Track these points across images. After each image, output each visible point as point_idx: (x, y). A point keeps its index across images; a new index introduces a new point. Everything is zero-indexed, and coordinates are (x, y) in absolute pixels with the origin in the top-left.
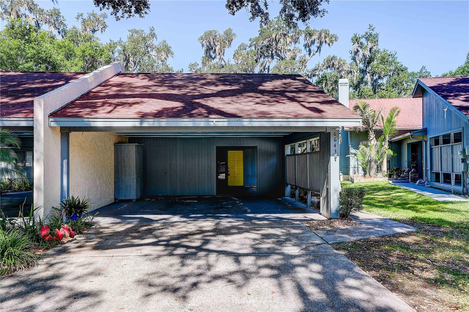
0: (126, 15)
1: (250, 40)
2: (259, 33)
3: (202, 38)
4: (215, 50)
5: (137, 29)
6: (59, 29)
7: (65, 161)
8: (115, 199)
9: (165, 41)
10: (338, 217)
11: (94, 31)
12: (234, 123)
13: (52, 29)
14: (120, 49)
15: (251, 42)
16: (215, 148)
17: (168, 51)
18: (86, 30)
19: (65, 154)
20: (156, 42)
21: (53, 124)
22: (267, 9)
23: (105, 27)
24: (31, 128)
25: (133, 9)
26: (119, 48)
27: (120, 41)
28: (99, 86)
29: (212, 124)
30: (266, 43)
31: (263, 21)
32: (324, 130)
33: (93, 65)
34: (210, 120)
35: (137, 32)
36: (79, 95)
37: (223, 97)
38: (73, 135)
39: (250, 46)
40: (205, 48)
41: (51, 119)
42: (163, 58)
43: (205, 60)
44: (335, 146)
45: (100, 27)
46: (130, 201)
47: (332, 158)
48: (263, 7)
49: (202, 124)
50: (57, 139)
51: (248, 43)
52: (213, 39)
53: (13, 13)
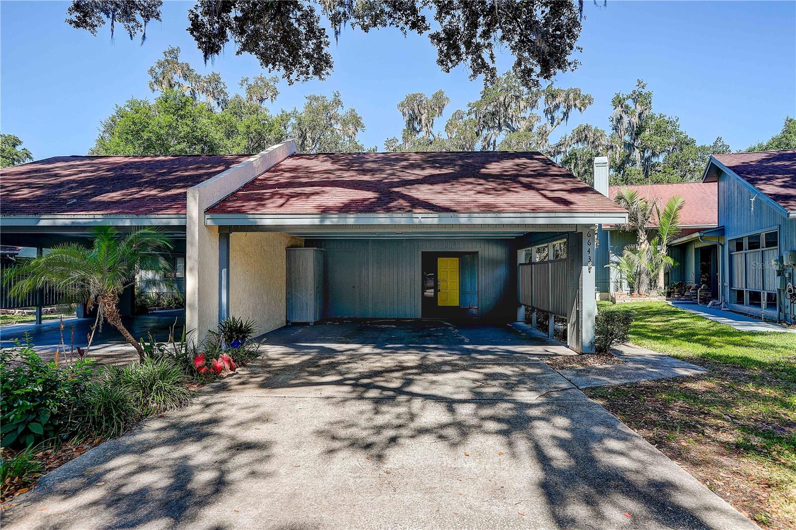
0: (302, 77)
1: (469, 105)
2: (482, 95)
3: (402, 105)
4: (421, 120)
5: (317, 95)
6: (218, 99)
7: (224, 271)
8: (287, 322)
9: (353, 110)
10: (593, 351)
11: (262, 100)
12: (447, 219)
13: (210, 99)
14: (295, 122)
15: (470, 108)
16: (420, 253)
17: (357, 122)
18: (251, 99)
19: (225, 262)
20: (341, 112)
22: (493, 62)
23: (276, 94)
24: (183, 228)
25: (311, 69)
26: (293, 120)
27: (295, 112)
28: (267, 171)
29: (416, 221)
30: (490, 108)
31: (488, 79)
32: (573, 230)
33: (259, 145)
34: (414, 215)
35: (316, 99)
36: (242, 184)
37: (432, 184)
38: (234, 236)
39: (469, 114)
40: (407, 118)
41: (208, 216)
42: (350, 132)
43: (407, 133)
44: (589, 251)
45: (270, 94)
46: (307, 324)
47: (585, 269)
48: (488, 60)
49: (403, 221)
50: (215, 241)
51: (467, 110)
52: (418, 106)
53: (165, 82)
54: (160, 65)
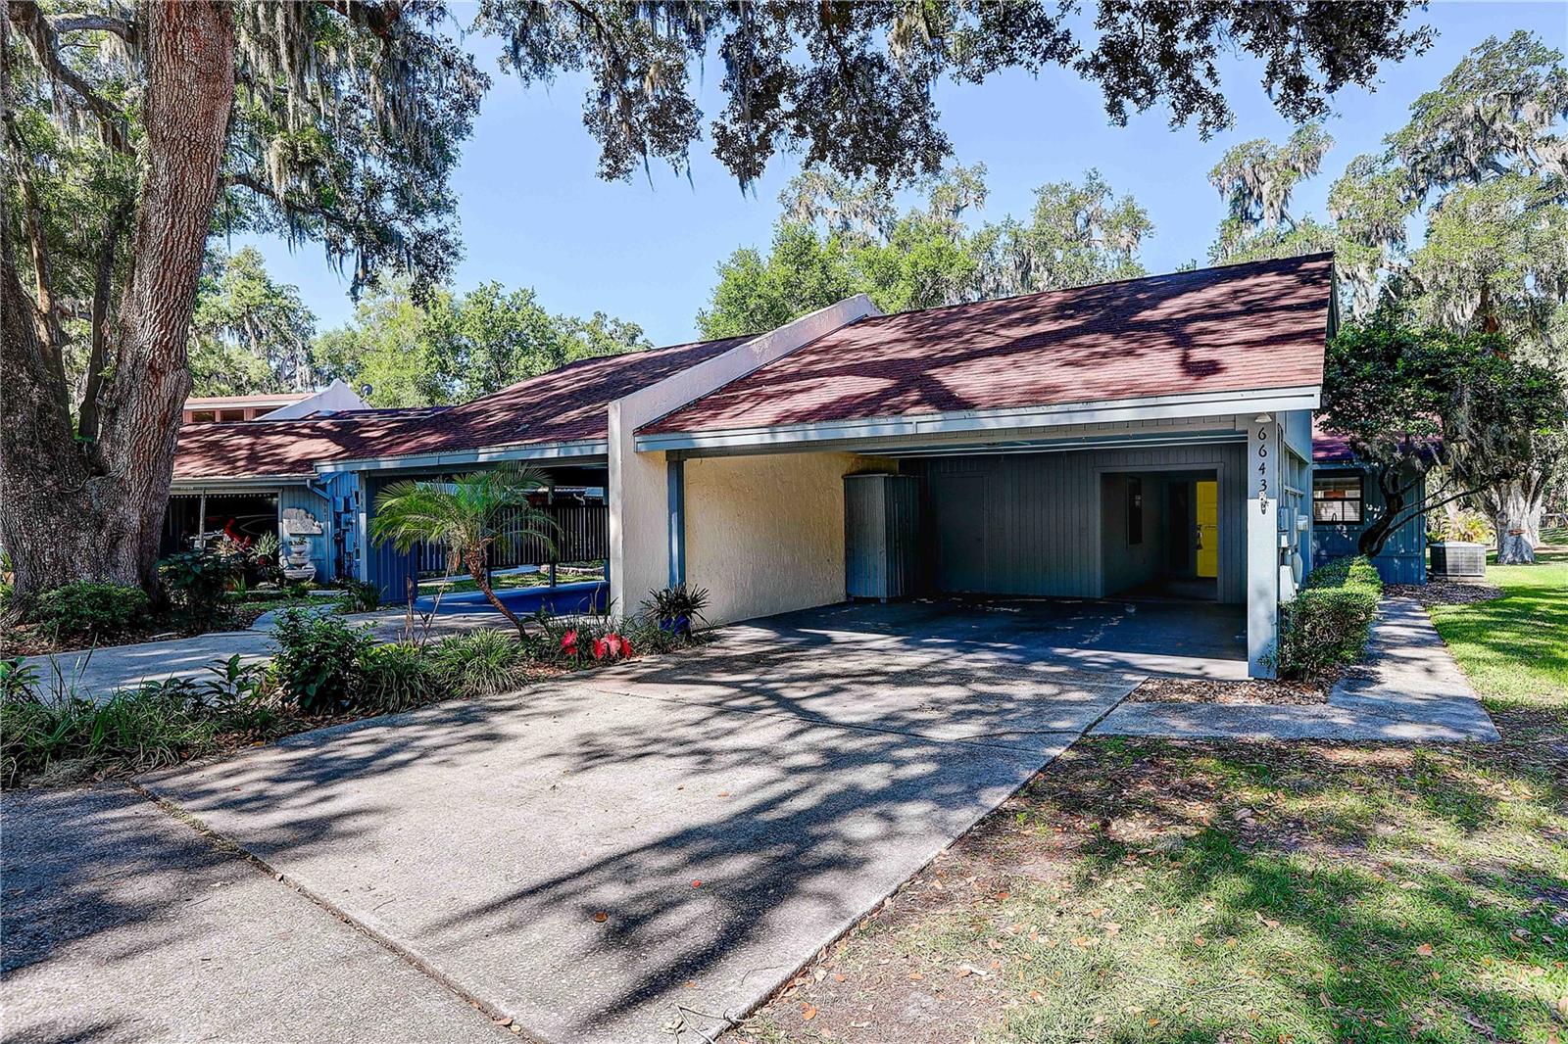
1: (1387, 140)
2: (1413, 112)
3: (1217, 172)
4: (1260, 196)
5: (1055, 183)
6: (880, 223)
7: (675, 516)
8: (848, 596)
9: (1130, 199)
11: (957, 210)
12: (957, 422)
13: (868, 224)
14: (1008, 241)
15: (1391, 145)
16: (1098, 478)
17: (1136, 222)
18: (937, 212)
20: (1108, 205)
21: (642, 447)
23: (982, 193)
26: (1005, 238)
27: (1009, 222)
29: (909, 430)
32: (1229, 426)
33: (936, 292)
34: (905, 420)
35: (1055, 191)
36: (723, 383)
40: (1228, 197)
41: (637, 439)
42: (1123, 243)
43: (1228, 228)
44: (1262, 469)
45: (972, 195)
46: (876, 600)
47: (1253, 506)
50: (662, 474)
51: (1381, 151)
52: (1254, 167)
53: (802, 210)
54: (795, 184)
